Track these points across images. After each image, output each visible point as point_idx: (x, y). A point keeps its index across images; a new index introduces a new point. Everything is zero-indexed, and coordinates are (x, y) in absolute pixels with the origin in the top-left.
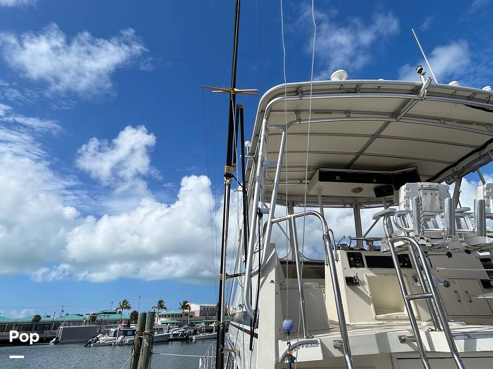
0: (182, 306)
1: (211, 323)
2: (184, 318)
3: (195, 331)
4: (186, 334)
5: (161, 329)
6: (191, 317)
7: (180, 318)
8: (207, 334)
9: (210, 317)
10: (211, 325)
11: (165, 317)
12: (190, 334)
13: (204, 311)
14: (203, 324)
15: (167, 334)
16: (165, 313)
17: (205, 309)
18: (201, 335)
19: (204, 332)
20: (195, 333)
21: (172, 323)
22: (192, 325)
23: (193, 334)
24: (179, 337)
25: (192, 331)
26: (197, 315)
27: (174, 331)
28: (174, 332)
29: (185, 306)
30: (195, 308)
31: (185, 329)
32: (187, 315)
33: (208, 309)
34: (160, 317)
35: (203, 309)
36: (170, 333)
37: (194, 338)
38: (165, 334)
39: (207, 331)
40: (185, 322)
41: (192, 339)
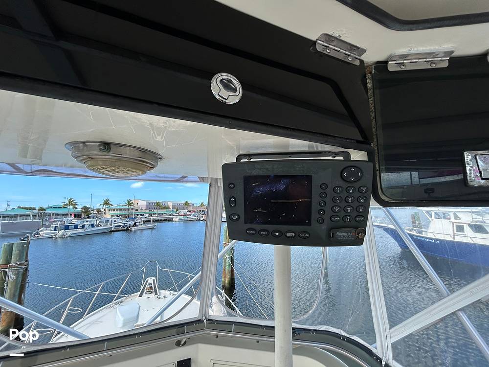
0: (126, 204)
3: (135, 224)
4: (126, 226)
7: (127, 211)
9: (153, 210)
13: (149, 206)
17: (150, 204)
20: (135, 225)
21: (120, 215)
23: (133, 226)
24: (120, 228)
25: (132, 223)
28: (116, 225)
30: (142, 204)
31: (126, 221)
32: (133, 209)
33: (152, 204)
34: (109, 211)
35: (148, 204)
37: (133, 229)
41: (131, 230)
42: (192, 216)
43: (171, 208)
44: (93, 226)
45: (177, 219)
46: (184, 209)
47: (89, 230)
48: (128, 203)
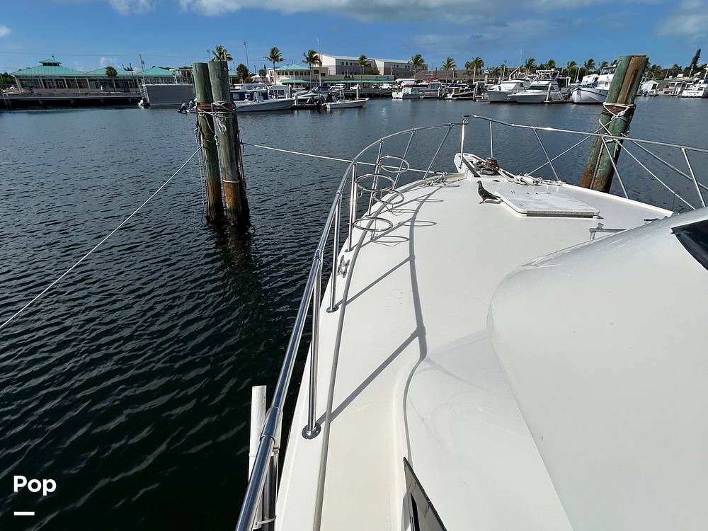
0: (307, 58)
1: (353, 85)
2: (313, 76)
3: (330, 96)
4: (316, 100)
5: (282, 92)
6: (323, 75)
7: (307, 76)
8: (348, 101)
9: (351, 76)
10: (353, 88)
11: (286, 74)
12: (322, 100)
13: (342, 67)
14: (341, 86)
15: (289, 99)
16: (285, 69)
17: (343, 63)
18: (338, 102)
19: (342, 98)
20: (330, 99)
21: (297, 84)
22: (325, 87)
23: (328, 101)
24: (307, 104)
25: (325, 96)
26: (333, 72)
27: (299, 95)
28: (299, 97)
29: (312, 59)
30: (328, 62)
31: (314, 92)
32: (317, 72)
33: (347, 63)
34: (279, 74)
35: (340, 64)
36: (294, 98)
37: (328, 105)
38: (287, 99)
39: (347, 96)
40: (315, 83)
41: (325, 108)
42: (429, 88)
43: (382, 73)
44: (265, 96)
45: (401, 95)
46: (408, 75)
47: (262, 103)
48: (311, 57)
